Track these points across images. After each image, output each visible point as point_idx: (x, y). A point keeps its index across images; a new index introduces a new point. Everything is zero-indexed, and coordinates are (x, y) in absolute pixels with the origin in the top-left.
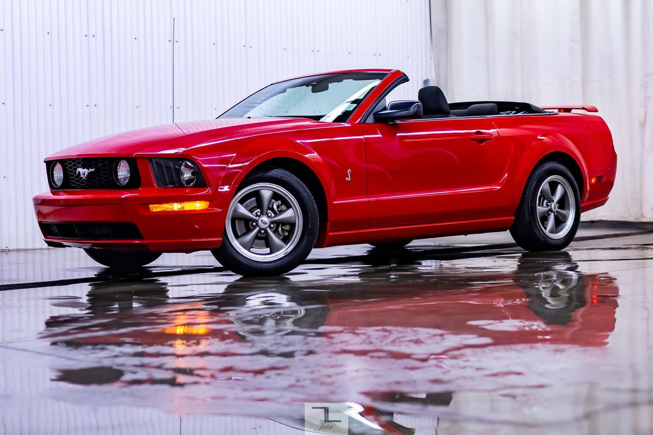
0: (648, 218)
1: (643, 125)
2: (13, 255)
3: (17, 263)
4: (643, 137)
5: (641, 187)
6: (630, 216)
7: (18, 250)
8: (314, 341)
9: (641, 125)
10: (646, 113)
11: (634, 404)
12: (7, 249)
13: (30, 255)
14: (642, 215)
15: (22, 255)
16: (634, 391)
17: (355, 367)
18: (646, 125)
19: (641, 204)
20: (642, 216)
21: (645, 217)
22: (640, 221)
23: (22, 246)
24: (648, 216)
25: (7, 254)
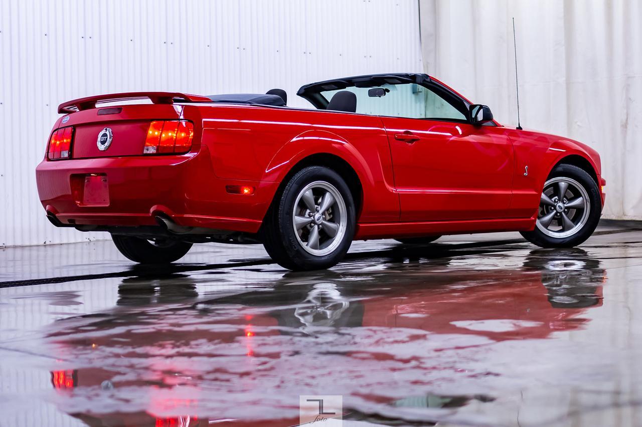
0: (630, 216)
1: (625, 126)
2: (10, 251)
3: (14, 260)
4: (625, 138)
5: (623, 187)
6: (613, 214)
7: (15, 247)
8: (300, 341)
9: (622, 126)
10: (627, 114)
11: (616, 405)
12: (4, 245)
13: (26, 252)
14: (623, 213)
15: (18, 252)
16: (617, 393)
17: (339, 368)
18: (628, 126)
19: (622, 203)
20: (624, 215)
21: (627, 215)
22: (622, 219)
23: (19, 243)
24: (629, 215)
25: (4, 251)
